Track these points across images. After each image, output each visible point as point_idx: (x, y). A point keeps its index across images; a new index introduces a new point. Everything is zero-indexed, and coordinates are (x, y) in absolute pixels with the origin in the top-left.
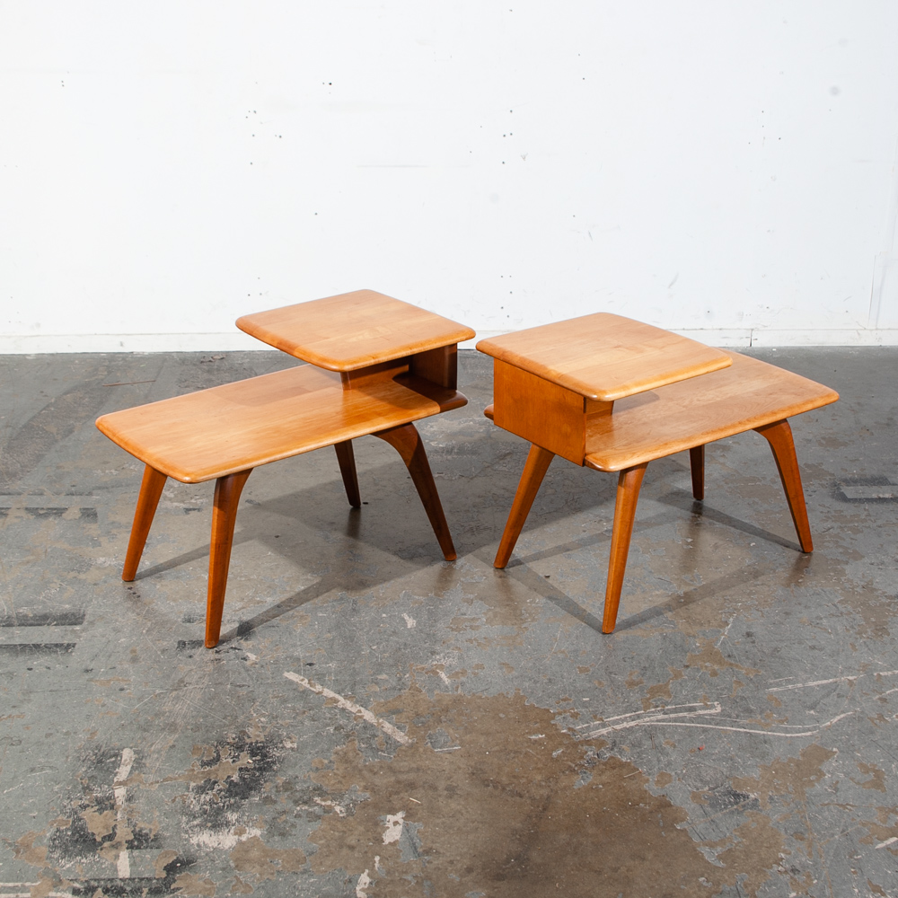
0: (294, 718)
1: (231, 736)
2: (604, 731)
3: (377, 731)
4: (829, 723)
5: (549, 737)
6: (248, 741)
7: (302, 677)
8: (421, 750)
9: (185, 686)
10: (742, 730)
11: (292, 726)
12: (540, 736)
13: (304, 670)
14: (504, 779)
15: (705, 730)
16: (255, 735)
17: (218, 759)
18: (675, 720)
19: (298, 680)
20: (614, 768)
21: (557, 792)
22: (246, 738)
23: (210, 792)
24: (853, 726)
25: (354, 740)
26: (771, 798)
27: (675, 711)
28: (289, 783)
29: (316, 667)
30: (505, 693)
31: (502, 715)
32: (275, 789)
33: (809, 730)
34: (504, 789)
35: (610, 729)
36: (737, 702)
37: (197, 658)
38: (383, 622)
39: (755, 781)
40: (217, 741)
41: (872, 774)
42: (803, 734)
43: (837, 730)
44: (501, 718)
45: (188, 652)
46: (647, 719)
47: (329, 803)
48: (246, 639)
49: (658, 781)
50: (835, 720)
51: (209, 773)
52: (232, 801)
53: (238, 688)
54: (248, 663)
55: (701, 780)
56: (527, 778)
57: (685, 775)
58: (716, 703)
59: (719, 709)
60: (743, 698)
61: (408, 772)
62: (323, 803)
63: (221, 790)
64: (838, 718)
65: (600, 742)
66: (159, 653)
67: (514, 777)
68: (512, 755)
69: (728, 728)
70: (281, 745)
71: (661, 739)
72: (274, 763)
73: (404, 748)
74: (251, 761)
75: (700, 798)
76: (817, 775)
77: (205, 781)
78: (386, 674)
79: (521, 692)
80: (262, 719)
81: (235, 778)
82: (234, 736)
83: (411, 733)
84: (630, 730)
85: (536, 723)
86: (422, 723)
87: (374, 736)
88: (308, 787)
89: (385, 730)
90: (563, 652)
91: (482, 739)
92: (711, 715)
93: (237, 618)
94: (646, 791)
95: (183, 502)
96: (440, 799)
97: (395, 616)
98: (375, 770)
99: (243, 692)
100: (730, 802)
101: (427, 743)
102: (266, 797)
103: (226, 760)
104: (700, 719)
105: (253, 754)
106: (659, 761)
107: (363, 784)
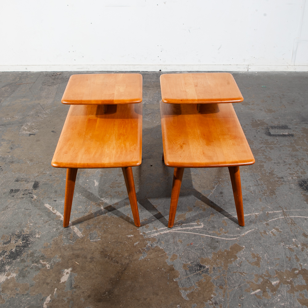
0: (43, 224)
1: (17, 231)
2: (156, 234)
3: (72, 231)
4: (244, 234)
5: (135, 236)
6: (23, 234)
7: (50, 206)
8: (85, 240)
9: (8, 209)
10: (209, 236)
11: (41, 228)
12: (132, 236)
13: (52, 203)
14: (113, 255)
15: (195, 235)
16: (26, 231)
17: (10, 241)
18: (185, 230)
19: (49, 207)
20: (156, 251)
21: (132, 262)
22: (23, 232)
23: (2, 256)
24: (253, 236)
25: (62, 235)
26: (214, 268)
27: (186, 226)
28: (33, 253)
29: (57, 202)
30: (123, 216)
31: (119, 226)
32: (27, 256)
33: (235, 237)
34: (112, 259)
35: (159, 233)
36: (210, 223)
37: (15, 197)
38: (87, 183)
39: (209, 260)
40: (12, 233)
41: (256, 258)
42: (233, 239)
43: (246, 237)
44: (119, 227)
45: (13, 194)
46: (174, 230)
47: (45, 263)
48: (35, 189)
49: (172, 258)
50: (246, 233)
51: (5, 247)
52: (10, 260)
53: (26, 211)
54: (33, 199)
55: (188, 259)
56: (122, 254)
57: (183, 256)
58: (202, 223)
59: (202, 226)
60: (213, 221)
61: (78, 250)
62: (43, 263)
63: (6, 255)
64: (248, 232)
65: (154, 239)
66: (2, 194)
67: (117, 254)
68: (119, 244)
69: (204, 235)
70: (34, 236)
71: (177, 239)
72: (30, 244)
73: (79, 239)
74: (21, 243)
75: (186, 267)
76: (234, 258)
77: (2, 251)
78: (82, 206)
79: (129, 215)
80: (31, 224)
81: (14, 250)
82: (19, 231)
83: (84, 233)
84: (166, 234)
85: (131, 230)
86: (89, 228)
87: (70, 233)
88: (39, 255)
89: (74, 230)
91: (110, 236)
92: (199, 228)
93: (34, 180)
94: (166, 263)
95: (29, 131)
96: (87, 263)
97: (91, 181)
98: (66, 248)
99: (28, 212)
100: (197, 269)
101: (88, 237)
102: (22, 259)
103: (13, 242)
104: (194, 230)
105: (23, 240)
106: (174, 249)
107: (60, 255)
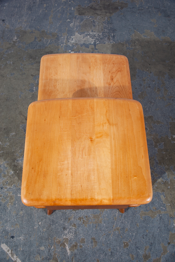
7: (8, 248)
13: (10, 242)
19: (6, 251)
29: (15, 239)
90: (118, 229)
